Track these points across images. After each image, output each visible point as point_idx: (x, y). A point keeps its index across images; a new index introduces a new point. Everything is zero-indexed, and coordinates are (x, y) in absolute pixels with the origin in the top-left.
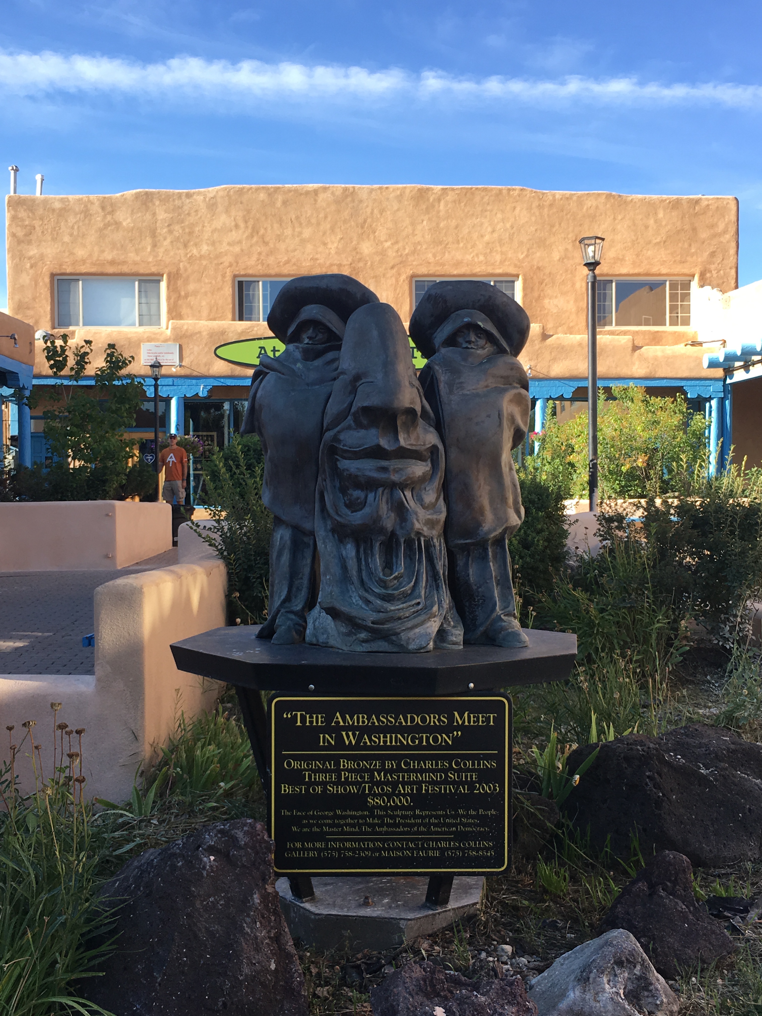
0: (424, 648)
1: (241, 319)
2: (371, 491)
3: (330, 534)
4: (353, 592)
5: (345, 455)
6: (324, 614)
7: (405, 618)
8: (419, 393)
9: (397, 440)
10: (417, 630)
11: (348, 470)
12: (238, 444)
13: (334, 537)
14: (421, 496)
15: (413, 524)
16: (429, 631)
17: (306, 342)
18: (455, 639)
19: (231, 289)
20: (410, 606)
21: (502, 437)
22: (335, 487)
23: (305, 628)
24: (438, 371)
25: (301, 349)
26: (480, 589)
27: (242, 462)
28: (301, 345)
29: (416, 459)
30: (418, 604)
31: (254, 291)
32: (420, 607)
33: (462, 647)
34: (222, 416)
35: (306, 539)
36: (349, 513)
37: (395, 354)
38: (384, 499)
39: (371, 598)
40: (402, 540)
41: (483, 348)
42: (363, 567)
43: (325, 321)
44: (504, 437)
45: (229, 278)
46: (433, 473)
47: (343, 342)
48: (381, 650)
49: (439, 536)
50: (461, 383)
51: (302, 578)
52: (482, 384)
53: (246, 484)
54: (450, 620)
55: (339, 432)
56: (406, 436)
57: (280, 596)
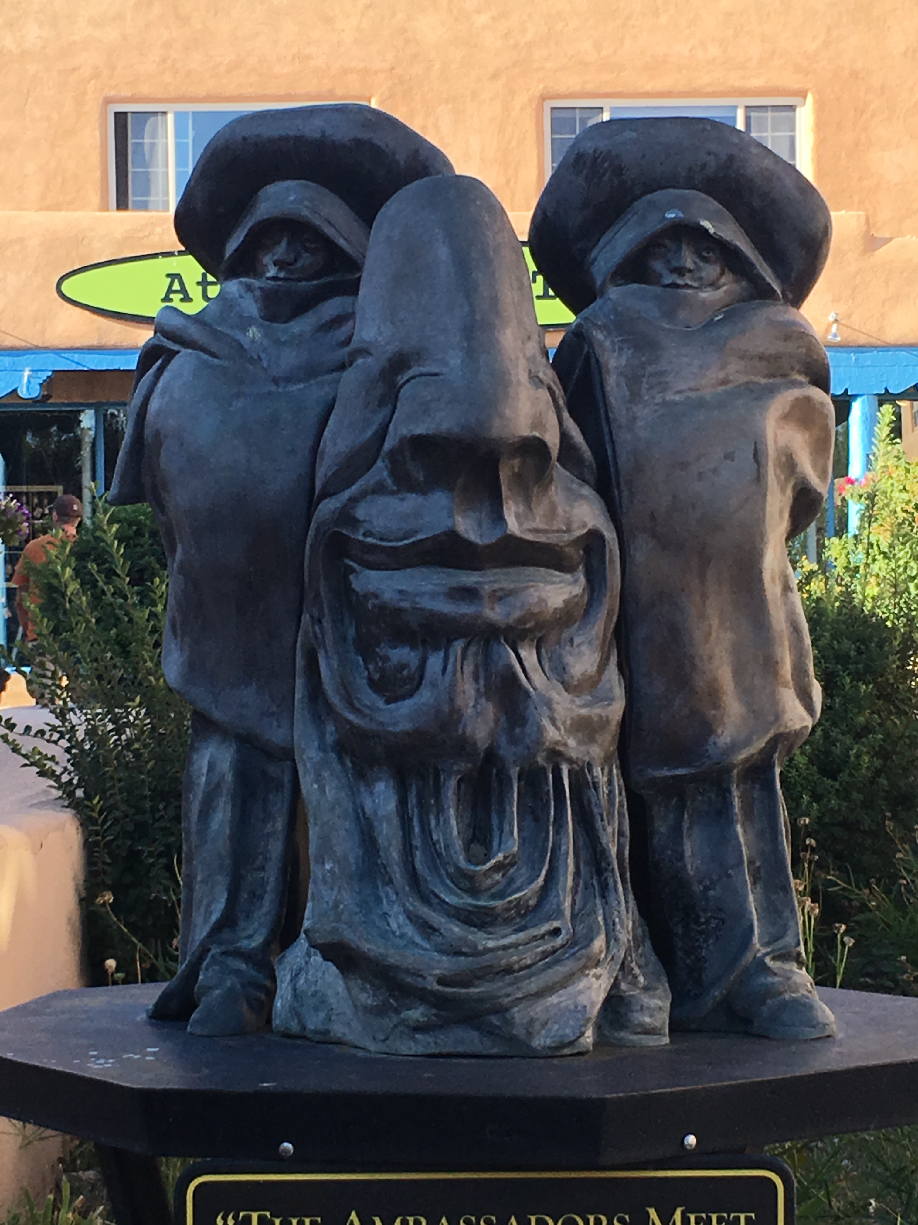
0: (572, 1043)
1: (122, 204)
2: (436, 649)
3: (333, 756)
4: (391, 903)
5: (370, 558)
6: (317, 958)
7: (521, 969)
8: (555, 400)
9: (500, 519)
10: (554, 999)
11: (376, 596)
12: (110, 522)
13: (342, 763)
14: (560, 657)
15: (541, 730)
16: (583, 1000)
17: (270, 274)
18: (648, 1020)
19: (97, 133)
20: (535, 938)
21: (763, 509)
22: (344, 639)
23: (271, 994)
24: (601, 344)
25: (258, 293)
26: (712, 893)
27: (120, 565)
28: (256, 283)
29: (547, 565)
30: (556, 932)
31: (154, 136)
32: (559, 941)
33: (666, 1040)
34: (78, 443)
35: (273, 770)
36: (381, 704)
37: (495, 300)
38: (469, 668)
39: (437, 919)
40: (514, 772)
41: (714, 285)
42: (417, 842)
43: (317, 221)
44: (768, 509)
45: (92, 108)
46: (590, 600)
47: (365, 275)
48: (461, 1049)
49: (607, 760)
50: (662, 373)
51: (263, 868)
52: (714, 374)
53: (131, 621)
54: (637, 971)
55: (354, 500)
56: (522, 508)
57: (208, 913)
